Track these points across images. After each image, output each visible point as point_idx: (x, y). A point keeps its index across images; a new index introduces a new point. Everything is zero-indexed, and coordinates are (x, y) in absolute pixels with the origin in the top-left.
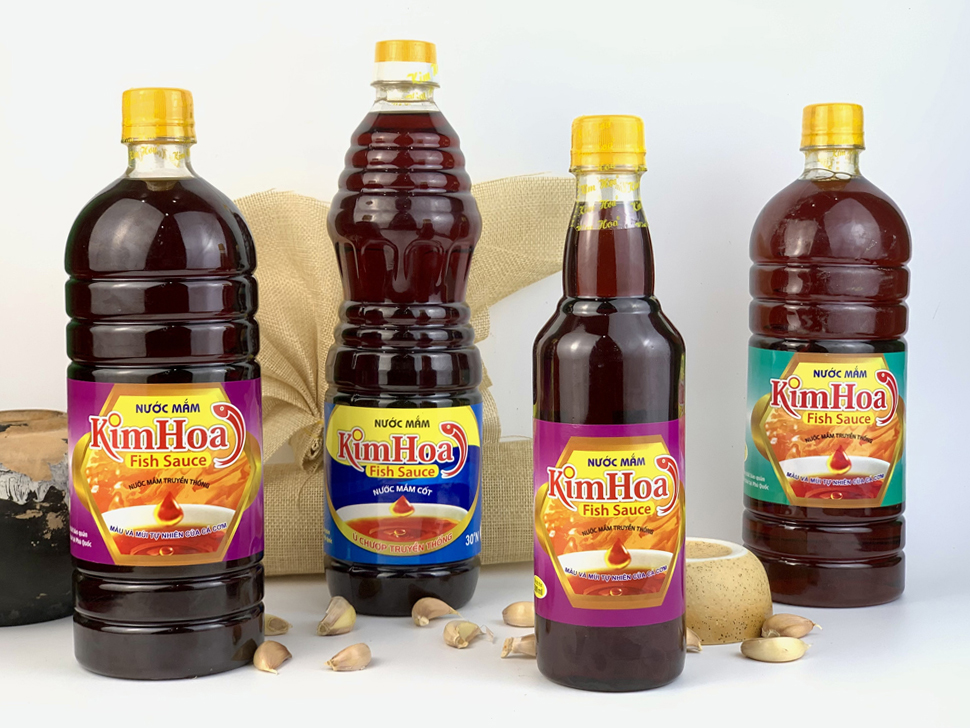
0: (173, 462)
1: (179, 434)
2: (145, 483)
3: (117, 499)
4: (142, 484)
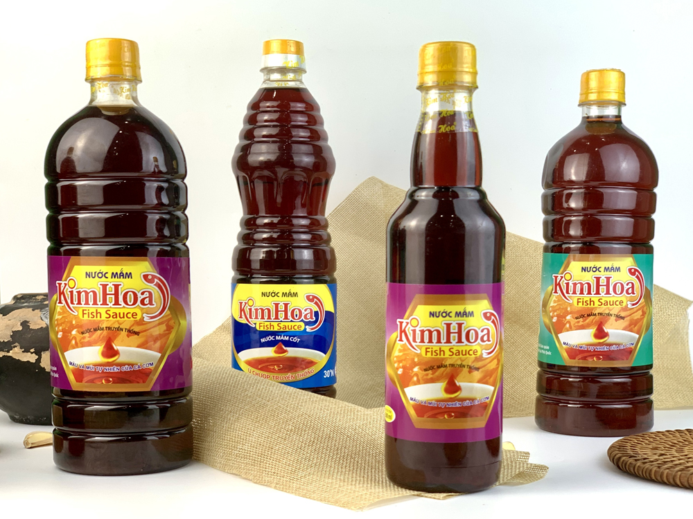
0: (112, 315)
1: (116, 294)
2: (92, 330)
3: (73, 342)
4: (90, 331)
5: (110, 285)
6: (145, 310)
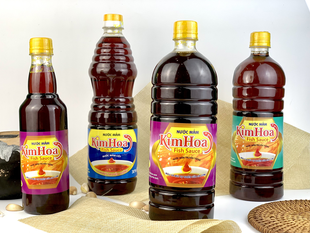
0: (189, 151)
1: (191, 141)
4: (178, 158)
5: (189, 137)
6: (203, 149)
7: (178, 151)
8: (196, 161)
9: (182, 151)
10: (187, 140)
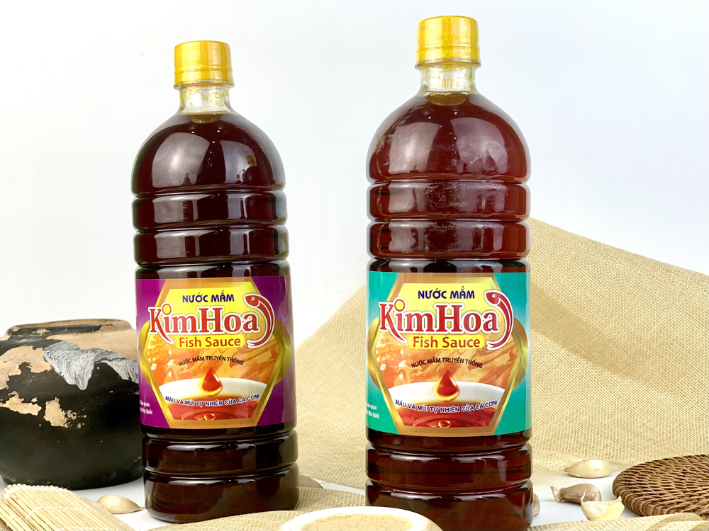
0: (213, 342)
2: (191, 360)
3: (170, 374)
4: (188, 361)
5: (211, 309)
6: (248, 336)
7: (189, 344)
8: (231, 366)
9: (198, 343)
10: (208, 318)
